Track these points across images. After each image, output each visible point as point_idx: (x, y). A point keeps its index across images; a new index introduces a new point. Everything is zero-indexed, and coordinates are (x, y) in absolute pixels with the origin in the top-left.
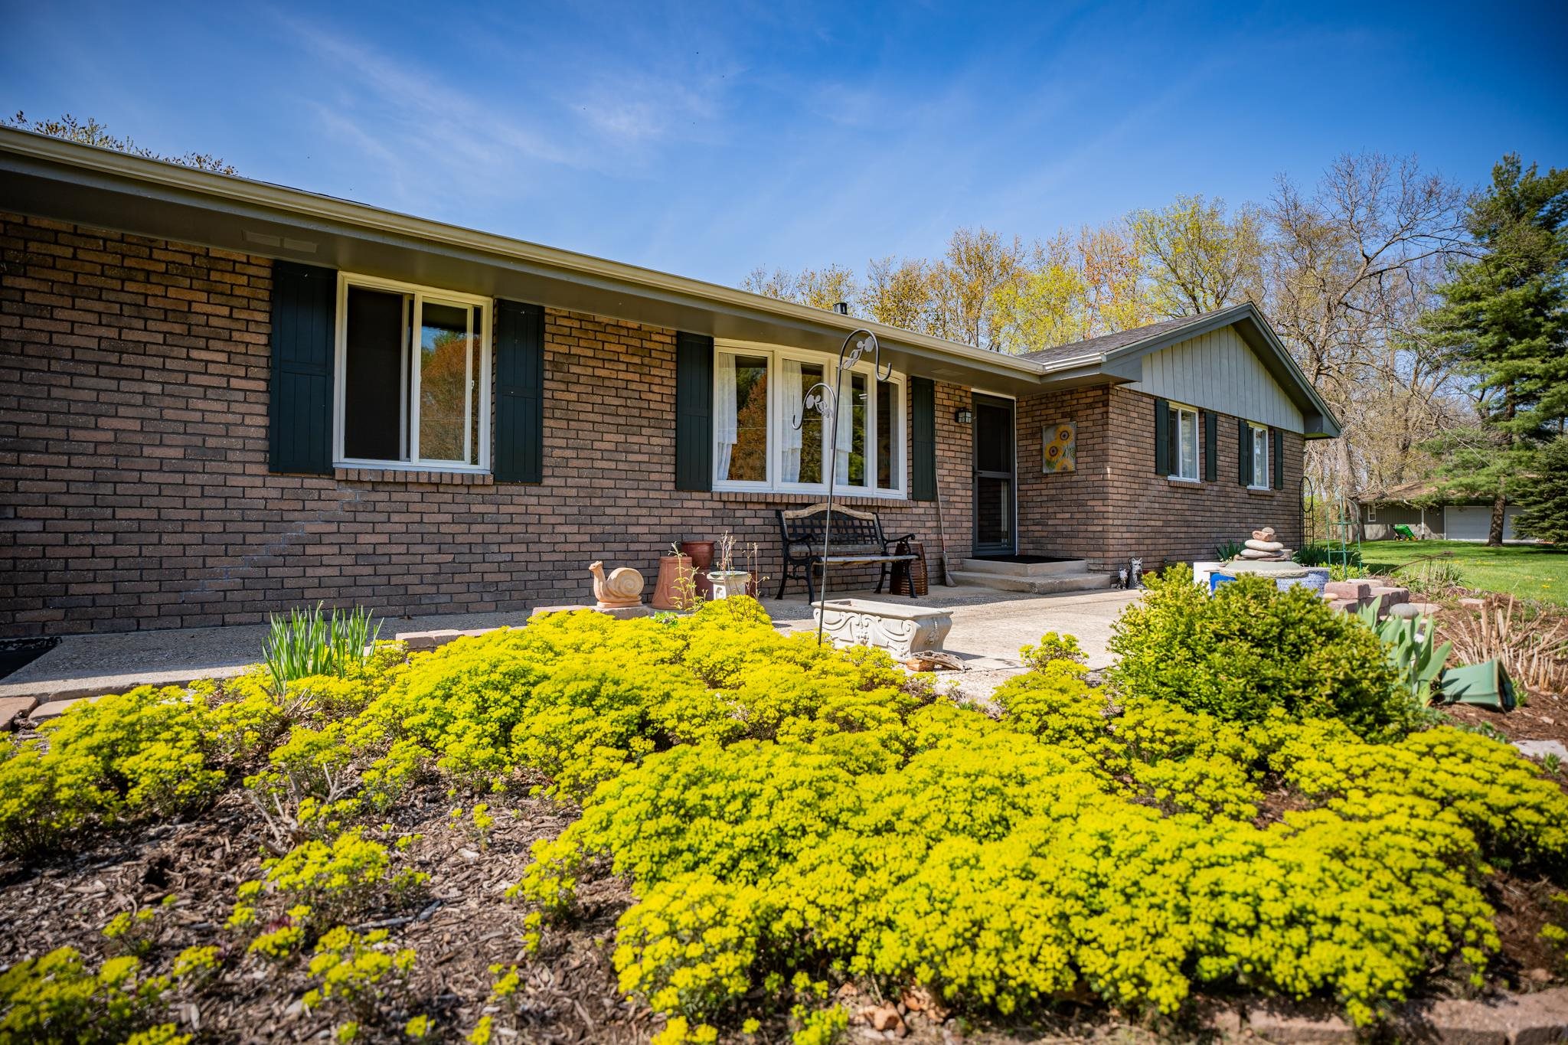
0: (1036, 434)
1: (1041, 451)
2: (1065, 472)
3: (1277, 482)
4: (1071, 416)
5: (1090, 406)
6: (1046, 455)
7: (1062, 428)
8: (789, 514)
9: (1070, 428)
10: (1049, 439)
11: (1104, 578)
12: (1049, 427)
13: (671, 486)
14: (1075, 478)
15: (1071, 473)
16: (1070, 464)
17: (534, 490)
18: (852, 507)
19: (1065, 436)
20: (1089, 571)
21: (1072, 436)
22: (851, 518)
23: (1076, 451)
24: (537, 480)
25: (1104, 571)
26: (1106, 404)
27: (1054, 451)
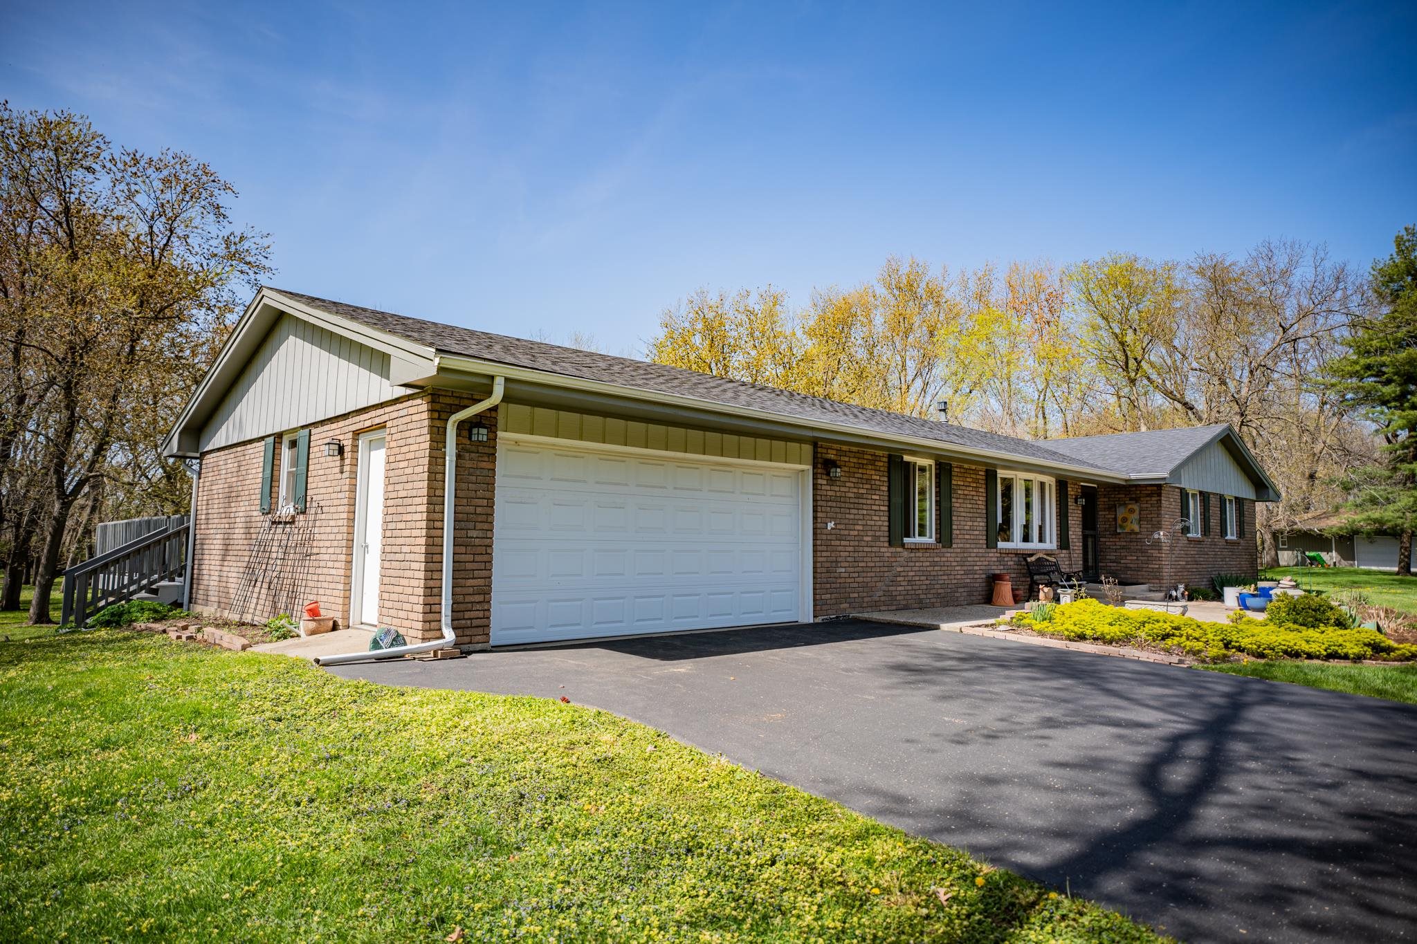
0: (1112, 508)
1: (1115, 519)
2: (1132, 532)
3: (1241, 533)
4: (1136, 500)
5: (1148, 495)
6: (1119, 522)
7: (1130, 506)
8: (1029, 560)
9: (1136, 507)
10: (1121, 513)
11: (1162, 595)
12: (1120, 505)
13: (985, 546)
14: (1139, 536)
15: (1137, 534)
16: (1136, 528)
17: (949, 550)
18: (1047, 555)
19: (1132, 511)
20: (1150, 591)
21: (1137, 512)
22: (1048, 560)
23: (1140, 521)
24: (950, 547)
25: (1160, 591)
26: (1160, 495)
27: (1125, 520)
